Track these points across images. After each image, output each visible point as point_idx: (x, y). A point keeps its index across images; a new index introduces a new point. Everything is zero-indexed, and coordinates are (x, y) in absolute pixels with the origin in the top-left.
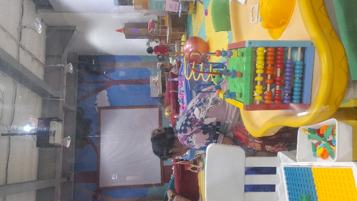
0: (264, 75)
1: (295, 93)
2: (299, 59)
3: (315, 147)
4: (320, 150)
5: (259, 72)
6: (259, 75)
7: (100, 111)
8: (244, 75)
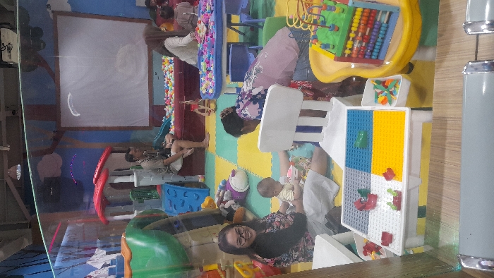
0: (357, 33)
1: (375, 50)
2: (385, 22)
3: (377, 95)
4: (381, 98)
5: (354, 29)
6: (353, 32)
7: (55, 17)
8: (341, 30)
